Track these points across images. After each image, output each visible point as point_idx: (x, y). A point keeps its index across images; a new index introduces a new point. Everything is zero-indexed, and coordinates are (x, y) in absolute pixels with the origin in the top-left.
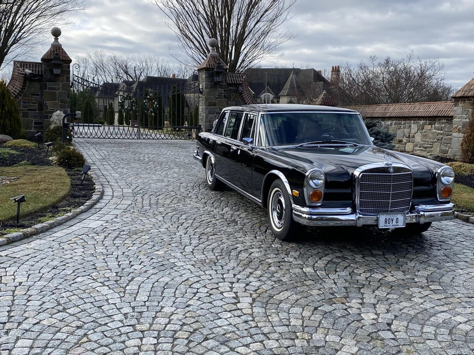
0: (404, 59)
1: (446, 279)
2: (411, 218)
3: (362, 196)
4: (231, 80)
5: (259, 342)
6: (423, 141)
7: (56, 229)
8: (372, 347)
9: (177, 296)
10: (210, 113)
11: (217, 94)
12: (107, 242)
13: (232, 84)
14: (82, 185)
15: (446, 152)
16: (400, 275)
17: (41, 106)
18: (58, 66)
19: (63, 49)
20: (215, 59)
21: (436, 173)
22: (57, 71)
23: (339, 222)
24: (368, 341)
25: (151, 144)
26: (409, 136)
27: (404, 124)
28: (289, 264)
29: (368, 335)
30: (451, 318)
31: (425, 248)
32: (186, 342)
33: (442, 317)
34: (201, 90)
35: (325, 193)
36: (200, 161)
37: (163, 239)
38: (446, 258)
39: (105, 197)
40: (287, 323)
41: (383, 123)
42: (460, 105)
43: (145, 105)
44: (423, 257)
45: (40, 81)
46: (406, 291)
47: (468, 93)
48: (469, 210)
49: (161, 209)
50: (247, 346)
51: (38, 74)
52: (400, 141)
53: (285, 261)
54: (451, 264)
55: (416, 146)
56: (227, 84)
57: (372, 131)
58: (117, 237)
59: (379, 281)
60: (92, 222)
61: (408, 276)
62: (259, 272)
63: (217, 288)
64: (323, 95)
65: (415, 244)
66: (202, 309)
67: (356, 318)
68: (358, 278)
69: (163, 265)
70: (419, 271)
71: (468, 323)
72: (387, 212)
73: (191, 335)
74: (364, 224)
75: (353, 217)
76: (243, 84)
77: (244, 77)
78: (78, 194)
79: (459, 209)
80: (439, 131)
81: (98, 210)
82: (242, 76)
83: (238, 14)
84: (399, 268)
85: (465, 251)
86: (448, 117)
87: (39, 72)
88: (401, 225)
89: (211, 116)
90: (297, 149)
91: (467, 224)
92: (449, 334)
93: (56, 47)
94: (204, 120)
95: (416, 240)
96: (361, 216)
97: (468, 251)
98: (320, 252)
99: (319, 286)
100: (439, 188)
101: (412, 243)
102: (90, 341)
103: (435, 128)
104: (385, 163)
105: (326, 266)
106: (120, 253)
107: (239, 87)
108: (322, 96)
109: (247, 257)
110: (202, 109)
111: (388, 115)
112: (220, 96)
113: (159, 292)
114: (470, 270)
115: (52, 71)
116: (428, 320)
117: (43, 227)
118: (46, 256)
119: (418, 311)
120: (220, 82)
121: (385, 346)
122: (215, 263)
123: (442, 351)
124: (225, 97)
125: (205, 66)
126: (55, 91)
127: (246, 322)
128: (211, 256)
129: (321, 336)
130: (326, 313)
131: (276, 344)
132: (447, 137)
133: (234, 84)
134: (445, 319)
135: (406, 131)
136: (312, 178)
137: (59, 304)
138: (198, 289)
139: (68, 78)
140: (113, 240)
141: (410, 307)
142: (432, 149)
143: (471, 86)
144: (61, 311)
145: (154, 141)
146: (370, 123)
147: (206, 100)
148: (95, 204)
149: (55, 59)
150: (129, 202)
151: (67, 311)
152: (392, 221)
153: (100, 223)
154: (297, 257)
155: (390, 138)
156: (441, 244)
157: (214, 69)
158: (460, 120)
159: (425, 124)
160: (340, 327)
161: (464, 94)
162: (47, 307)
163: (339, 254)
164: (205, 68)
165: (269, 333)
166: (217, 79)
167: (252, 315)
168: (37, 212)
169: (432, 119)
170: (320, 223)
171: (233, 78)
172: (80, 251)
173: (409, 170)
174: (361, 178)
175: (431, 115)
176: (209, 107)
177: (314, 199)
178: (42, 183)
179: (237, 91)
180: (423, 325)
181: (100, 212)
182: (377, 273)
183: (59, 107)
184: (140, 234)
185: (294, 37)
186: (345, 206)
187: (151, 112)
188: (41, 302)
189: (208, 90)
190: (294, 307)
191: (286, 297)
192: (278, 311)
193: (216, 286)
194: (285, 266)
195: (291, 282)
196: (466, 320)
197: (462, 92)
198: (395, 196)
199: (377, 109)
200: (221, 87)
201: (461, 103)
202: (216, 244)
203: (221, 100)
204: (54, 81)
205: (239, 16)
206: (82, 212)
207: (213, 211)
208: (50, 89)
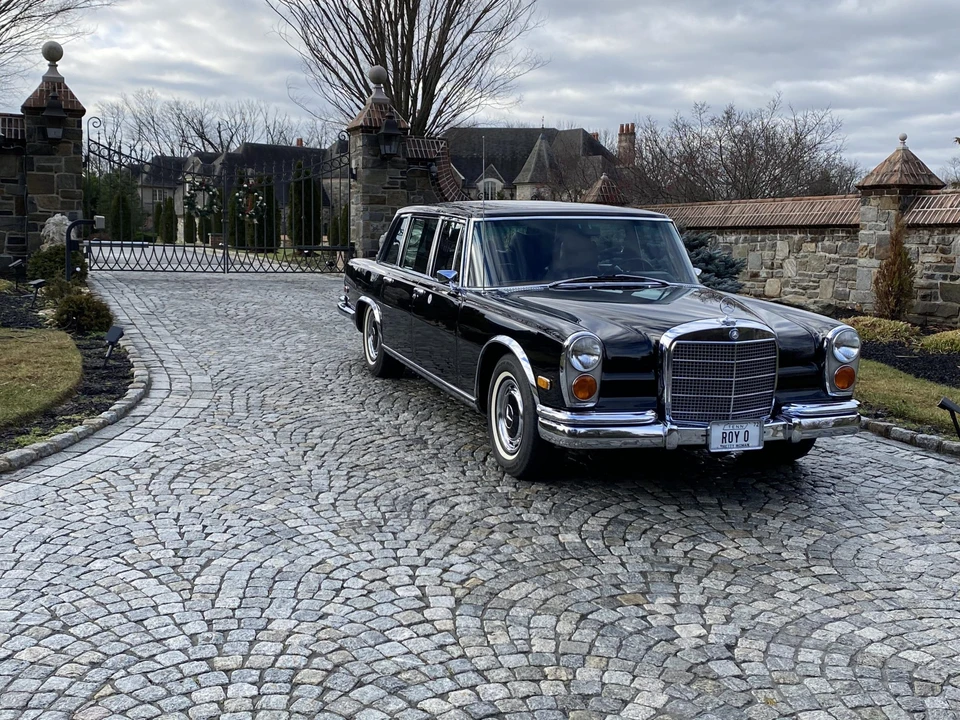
0: (761, 111)
1: (844, 554)
2: (774, 430)
3: (676, 386)
4: (416, 151)
5: (468, 688)
6: (800, 275)
7: (49, 461)
8: (696, 694)
9: (300, 596)
10: (373, 218)
11: (388, 180)
12: (157, 486)
13: (418, 159)
14: (105, 368)
15: (846, 296)
16: (752, 546)
17: (23, 205)
18: (58, 122)
19: (66, 87)
20: (381, 108)
21: (824, 339)
22: (54, 133)
23: (632, 440)
24: (688, 681)
25: (251, 283)
26: (773, 264)
27: (763, 240)
28: (530, 526)
29: (689, 670)
30: (853, 631)
31: (804, 490)
32: (318, 690)
33: (835, 630)
34: (354, 172)
35: (602, 382)
36: (352, 317)
37: (272, 480)
38: (843, 510)
39: (153, 394)
40: (526, 648)
41: (720, 239)
42: (874, 202)
43: (239, 202)
44: (797, 509)
45: (18, 152)
46: (765, 579)
47: (888, 180)
48: (890, 412)
49: (271, 418)
50: (443, 696)
51: (16, 139)
52: (755, 276)
53: (522, 522)
54: (854, 523)
55: (785, 284)
56: (408, 159)
57: (697, 255)
58: (178, 475)
59: (710, 560)
60: (126, 445)
61: (769, 549)
62: (469, 545)
63: (383, 579)
64: (600, 182)
65: (782, 482)
66: (351, 622)
67: (663, 634)
68: (669, 552)
69: (272, 533)
70: (790, 537)
71: (887, 641)
72: (727, 419)
73: (327, 676)
74: (680, 443)
75: (658, 430)
76: (439, 159)
77: (442, 146)
78: (97, 386)
79: (870, 412)
80: (832, 256)
81: (140, 419)
82: (437, 143)
83: (430, 17)
84: (750, 532)
85: (881, 495)
86: (850, 226)
87: (16, 134)
88: (755, 444)
89: (375, 224)
90: (545, 293)
91: (887, 441)
92: (849, 665)
93: (53, 83)
94: (361, 234)
95: (785, 475)
96: (675, 427)
97: (887, 496)
98: (593, 502)
99: (589, 570)
100: (831, 369)
101: (776, 480)
102: (118, 693)
103: (824, 249)
104: (721, 320)
105: (605, 529)
106: (183, 508)
107: (431, 165)
108: (599, 184)
109: (446, 514)
110: (357, 210)
111: (729, 224)
112: (393, 185)
113: (262, 589)
114: (891, 534)
115: (44, 132)
116: (808, 636)
117: (23, 457)
118: (28, 517)
119: (787, 619)
120: (394, 155)
121: (720, 691)
122: (380, 527)
123: (836, 699)
124: (403, 186)
125: (361, 122)
126: (50, 174)
127: (442, 647)
128: (372, 512)
129: (593, 673)
130: (604, 625)
131: (502, 692)
132: (847, 266)
133: (422, 159)
134: (842, 635)
135: (767, 254)
136: (577, 352)
137: (54, 617)
138: (344, 581)
139: (79, 147)
140: (170, 483)
141: (773, 611)
142: (818, 291)
143: (895, 164)
144: (58, 632)
145: (257, 277)
146: (694, 240)
147: (366, 191)
148: (132, 407)
149: (50, 107)
150: (205, 404)
151: (71, 630)
152: (737, 436)
153: (142, 446)
154: (547, 512)
155: (734, 269)
156: (835, 481)
157: (380, 128)
158: (872, 232)
159: (803, 240)
160: (631, 655)
161: (881, 180)
162: (29, 623)
163: (630, 505)
164: (361, 126)
165: (488, 669)
166: (386, 149)
167: (453, 632)
168: (11, 425)
169: (818, 230)
170: (593, 443)
171: (420, 147)
172: (100, 505)
173: (769, 335)
174: (674, 351)
175: (815, 222)
176: (369, 207)
177: (581, 395)
178: (23, 365)
179: (427, 174)
180: (797, 647)
181: (143, 424)
182: (707, 542)
183: (59, 206)
184: (226, 469)
185: (542, 65)
186: (643, 408)
187: (251, 217)
188: (18, 613)
189: (368, 172)
190: (540, 614)
191: (523, 595)
192: (508, 623)
193: (382, 574)
194: (524, 531)
195: (535, 563)
196: (882, 635)
197: (877, 176)
198: (742, 387)
199: (710, 211)
200: (395, 165)
201: (874, 199)
202: (382, 488)
203: (394, 193)
204: (49, 153)
205: (431, 20)
206: (105, 425)
207: (377, 420)
208: (41, 169)
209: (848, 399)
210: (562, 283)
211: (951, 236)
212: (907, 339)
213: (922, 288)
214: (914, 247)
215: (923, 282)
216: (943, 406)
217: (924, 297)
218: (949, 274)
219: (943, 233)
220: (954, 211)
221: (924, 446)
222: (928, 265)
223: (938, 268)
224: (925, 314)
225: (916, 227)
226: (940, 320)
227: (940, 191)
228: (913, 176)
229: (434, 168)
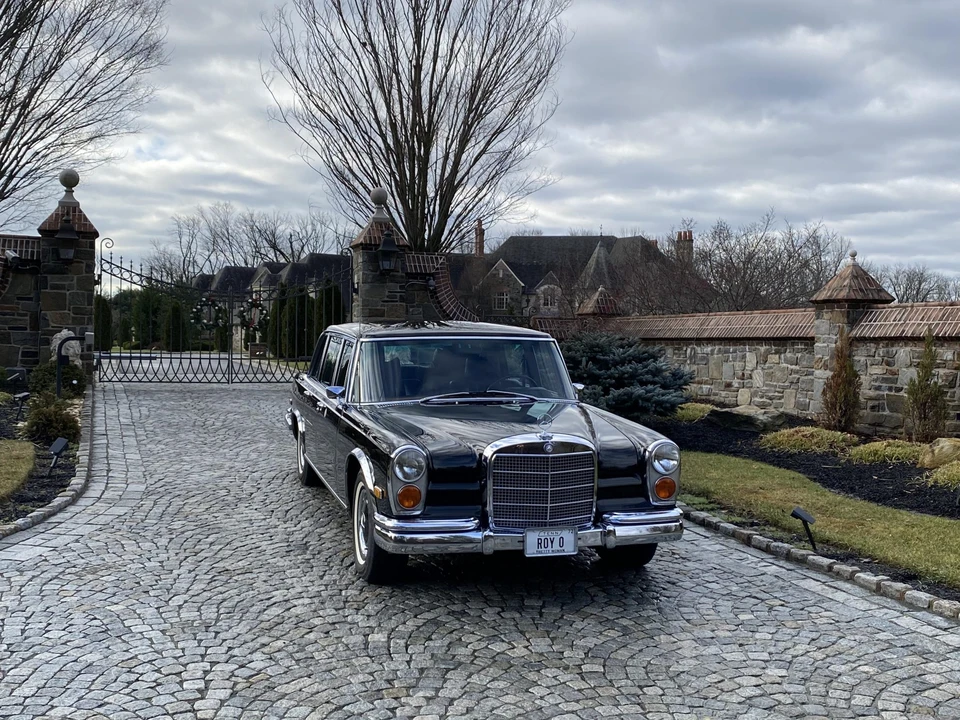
0: (756, 225)
1: (624, 653)
2: (592, 536)
3: (496, 495)
4: (415, 266)
6: (767, 385)
9: (93, 687)
11: (387, 293)
12: (30, 588)
13: (417, 274)
14: (49, 477)
15: (806, 407)
16: (541, 645)
17: (37, 321)
18: (70, 244)
19: (81, 211)
20: (381, 227)
21: (645, 450)
22: (70, 254)
23: (470, 546)
25: (250, 393)
26: (743, 374)
27: (735, 352)
28: (349, 626)
31: (631, 594)
34: (356, 286)
37: (138, 583)
39: (80, 502)
41: (699, 349)
42: (826, 316)
43: (244, 317)
44: (612, 612)
45: (34, 272)
46: (531, 676)
47: (837, 294)
48: (767, 521)
49: (177, 525)
51: (32, 260)
52: (729, 385)
53: (345, 622)
54: (656, 625)
55: (754, 394)
56: (407, 274)
58: (56, 577)
59: (493, 657)
60: (25, 549)
61: (556, 648)
62: (279, 644)
63: (179, 674)
64: (597, 294)
65: (616, 586)
66: (125, 710)
68: (460, 651)
69: (106, 631)
70: (584, 638)
72: (543, 526)
74: (497, 548)
75: (478, 536)
76: (438, 273)
77: (439, 262)
78: (31, 494)
80: (793, 367)
81: (53, 525)
82: (437, 258)
83: (448, 139)
84: (548, 633)
85: (702, 600)
86: (806, 339)
87: (32, 255)
88: (569, 550)
91: (746, 549)
93: (68, 208)
95: (625, 579)
96: (493, 534)
97: (708, 600)
98: (423, 604)
99: (375, 667)
100: (653, 480)
101: (613, 584)
103: (786, 361)
104: (539, 435)
105: (417, 629)
106: (40, 608)
107: (429, 279)
108: (596, 296)
109: (278, 616)
111: (706, 335)
112: (392, 298)
113: (64, 680)
114: (683, 636)
115: (56, 252)
119: (521, 711)
120: (392, 270)
122: (208, 627)
124: (402, 299)
125: (362, 240)
126: (63, 291)
132: (806, 378)
133: (421, 274)
135: (738, 365)
136: (400, 463)
138: (142, 674)
139: (92, 266)
140: (44, 585)
141: (514, 704)
142: (782, 401)
143: (845, 279)
146: (644, 353)
147: (365, 304)
148: (53, 514)
149: (63, 230)
150: (123, 511)
152: (552, 542)
155: (682, 381)
156: (668, 586)
157: (379, 245)
158: (825, 345)
159: (768, 352)
161: (831, 296)
163: (456, 608)
164: (361, 244)
166: (386, 265)
171: (419, 263)
173: (585, 448)
174: (495, 463)
175: (778, 334)
176: (368, 319)
177: (407, 503)
179: (426, 288)
181: (53, 531)
182: (503, 641)
183: (70, 322)
184: (103, 573)
186: (467, 516)
187: (255, 330)
189: (367, 286)
190: (300, 706)
191: (298, 688)
192: (266, 713)
193: (181, 669)
195: (329, 660)
198: (556, 496)
199: (690, 322)
200: (393, 280)
201: (827, 313)
202: (236, 591)
203: (393, 306)
204: (62, 273)
205: (449, 141)
206: (16, 530)
207: (276, 527)
208: (53, 287)
209: (672, 507)
210: (434, 399)
211: (894, 349)
212: (843, 450)
213: (871, 399)
214: (863, 359)
215: (872, 393)
216: (795, 515)
217: (873, 408)
218: (893, 385)
219: (887, 345)
220: (896, 325)
221: (776, 554)
222: (875, 377)
223: (885, 380)
224: (874, 425)
225: (864, 340)
226: (887, 430)
227: (886, 305)
228: (861, 290)
229: (432, 282)
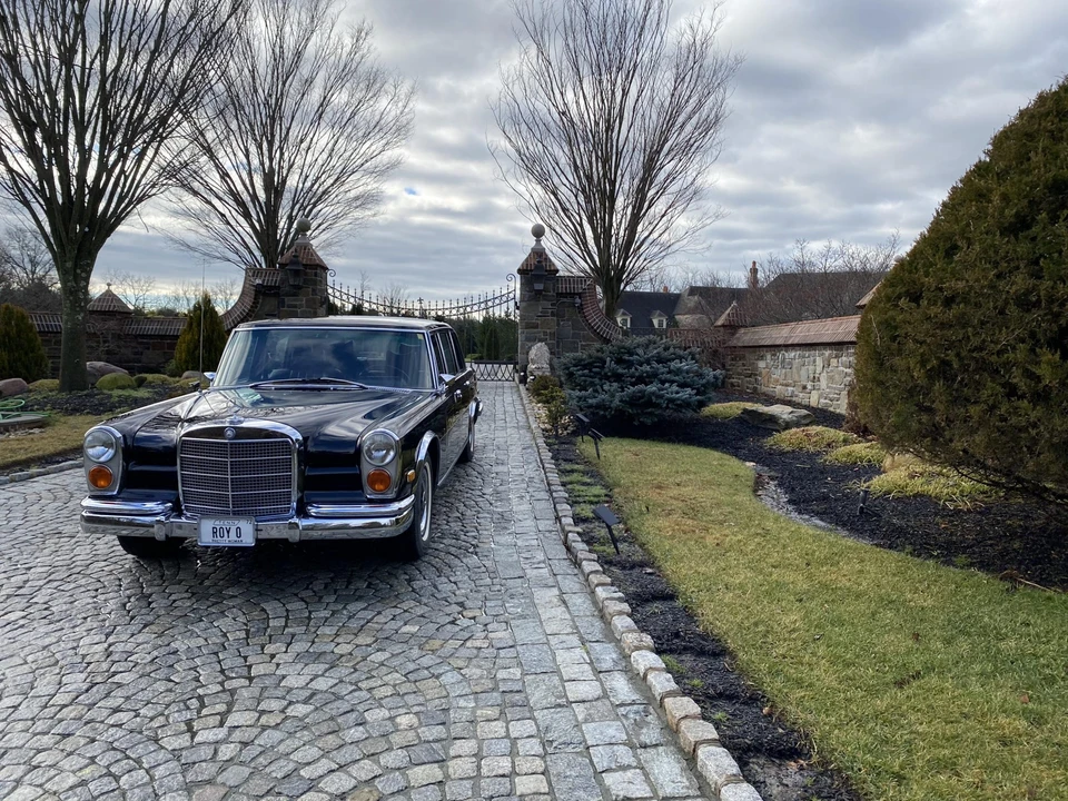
3: (185, 480)
4: (566, 287)
6: (829, 388)
11: (540, 310)
13: (568, 293)
18: (296, 273)
21: (361, 441)
22: (294, 280)
26: (814, 377)
27: (809, 356)
34: (517, 304)
41: (786, 355)
51: (275, 286)
52: (805, 387)
55: (821, 396)
56: (559, 293)
64: (730, 308)
72: (225, 514)
76: (586, 293)
77: (587, 283)
80: (847, 370)
82: (584, 281)
87: (275, 283)
88: (248, 540)
93: (301, 247)
103: (843, 364)
107: (577, 298)
112: (545, 314)
120: (546, 291)
124: (553, 314)
126: (296, 309)
133: (570, 293)
135: (811, 369)
142: (839, 402)
147: (523, 318)
149: (291, 263)
152: (228, 532)
157: (533, 270)
159: (831, 356)
164: (520, 270)
169: (839, 347)
171: (569, 284)
174: (182, 446)
176: (526, 331)
179: (573, 305)
189: (524, 304)
200: (546, 298)
203: (547, 320)
204: (294, 295)
208: (288, 306)
229: (578, 300)
